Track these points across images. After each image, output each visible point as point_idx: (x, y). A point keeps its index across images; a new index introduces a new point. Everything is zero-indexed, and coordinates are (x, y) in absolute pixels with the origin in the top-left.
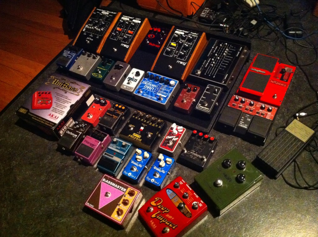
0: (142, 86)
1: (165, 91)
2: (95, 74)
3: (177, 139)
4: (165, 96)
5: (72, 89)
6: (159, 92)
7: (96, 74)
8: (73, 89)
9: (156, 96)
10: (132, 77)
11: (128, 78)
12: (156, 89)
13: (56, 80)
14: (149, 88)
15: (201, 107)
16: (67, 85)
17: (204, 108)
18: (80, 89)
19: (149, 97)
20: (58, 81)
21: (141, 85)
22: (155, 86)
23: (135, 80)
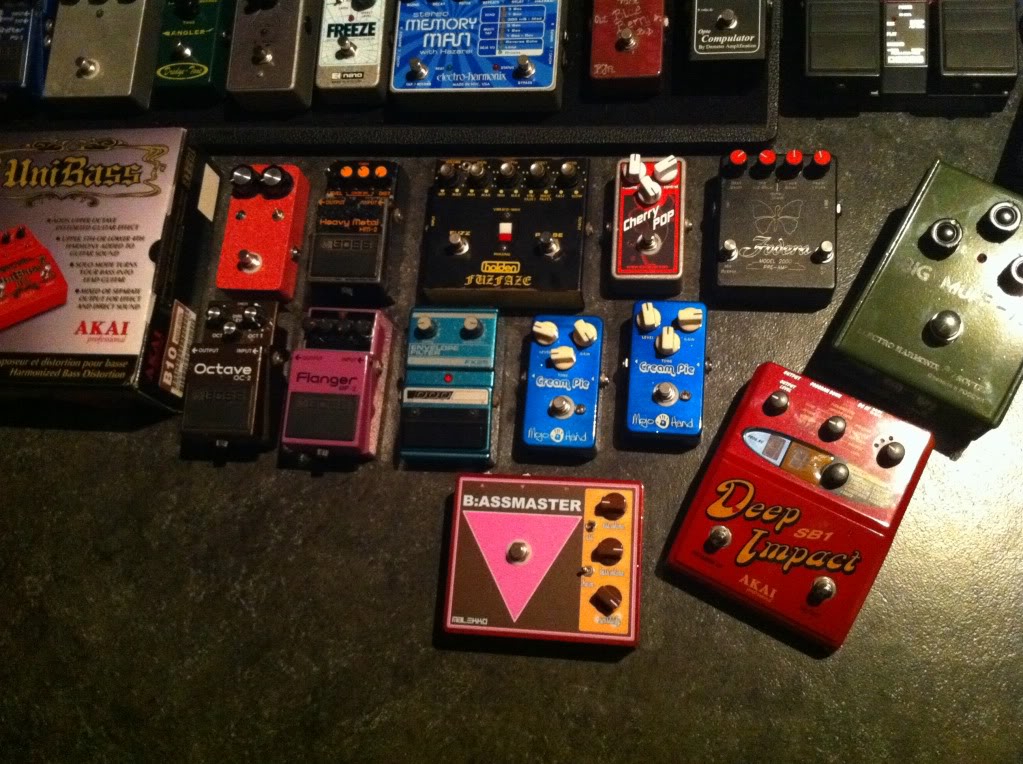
0: (411, 46)
1: (524, 30)
2: (167, 67)
3: (671, 213)
4: (539, 52)
5: (108, 174)
6: (503, 45)
7: (172, 68)
8: (114, 172)
9: (497, 64)
10: (345, 21)
11: (330, 31)
12: (482, 32)
14: (447, 43)
15: (717, 39)
16: (76, 166)
17: (730, 39)
18: (149, 161)
19: (470, 84)
20: (26, 164)
21: (405, 41)
22: (472, 23)
23: (363, 29)
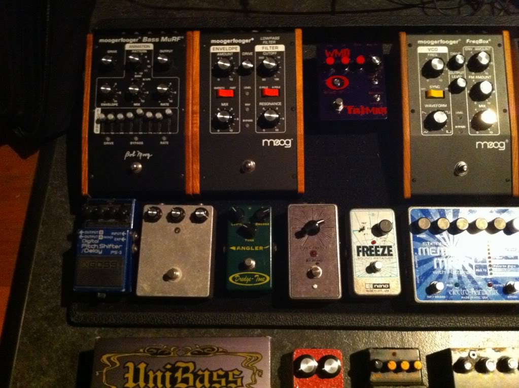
0: (426, 267)
2: (237, 275)
5: (215, 378)
7: (242, 276)
8: (219, 376)
10: (369, 244)
11: (358, 252)
13: (131, 365)
18: (247, 367)
19: (473, 297)
21: (420, 263)
23: (383, 251)
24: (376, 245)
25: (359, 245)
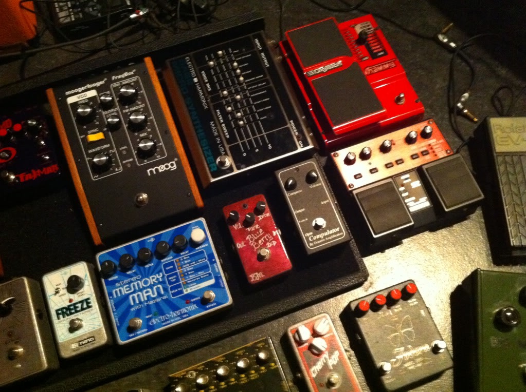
0: (123, 308)
1: (196, 270)
3: (336, 353)
6: (187, 285)
10: (67, 304)
11: (58, 314)
14: (148, 297)
15: (318, 236)
17: (326, 234)
21: (117, 305)
22: (160, 276)
23: (82, 306)
24: (73, 302)
25: (57, 308)
